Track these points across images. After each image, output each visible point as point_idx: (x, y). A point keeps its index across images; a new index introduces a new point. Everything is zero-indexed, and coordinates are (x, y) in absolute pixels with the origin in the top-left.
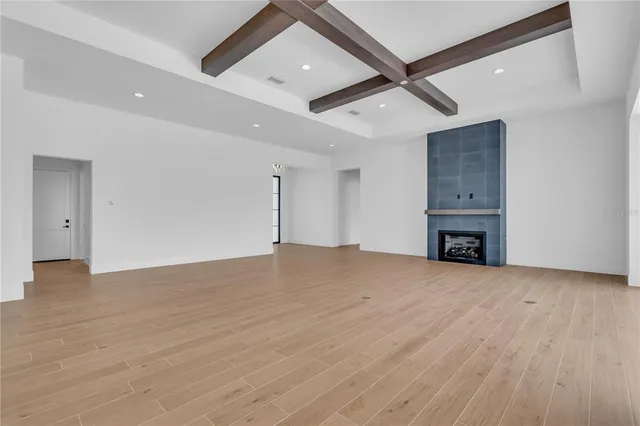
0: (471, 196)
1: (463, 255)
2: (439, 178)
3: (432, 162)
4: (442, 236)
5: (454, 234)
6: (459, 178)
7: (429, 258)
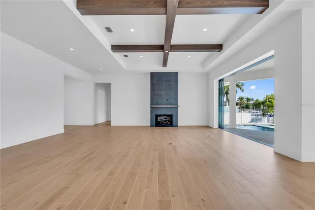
0: (168, 100)
1: (165, 124)
2: (155, 92)
3: (152, 85)
4: (157, 116)
5: (160, 116)
6: (164, 92)
7: (151, 126)
